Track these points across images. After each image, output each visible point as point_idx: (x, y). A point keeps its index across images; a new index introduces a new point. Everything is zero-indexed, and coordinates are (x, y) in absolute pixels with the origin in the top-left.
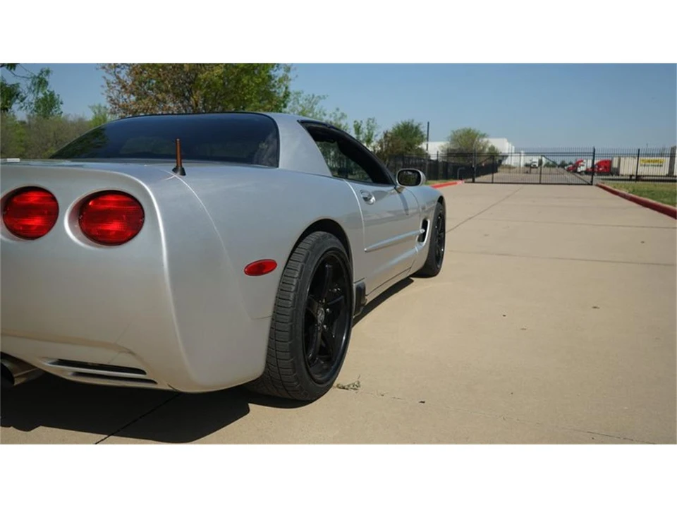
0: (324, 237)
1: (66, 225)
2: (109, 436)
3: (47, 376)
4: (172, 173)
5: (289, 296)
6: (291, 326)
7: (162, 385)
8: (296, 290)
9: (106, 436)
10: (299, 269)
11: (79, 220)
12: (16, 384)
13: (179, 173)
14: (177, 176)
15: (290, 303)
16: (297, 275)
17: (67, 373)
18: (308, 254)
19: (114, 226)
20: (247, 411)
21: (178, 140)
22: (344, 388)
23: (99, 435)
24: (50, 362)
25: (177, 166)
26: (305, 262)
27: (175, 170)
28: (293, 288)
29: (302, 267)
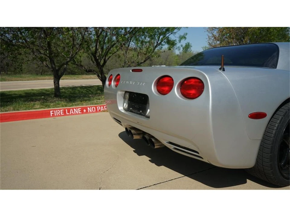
1: (176, 91)
2: (185, 176)
4: (219, 70)
5: (272, 132)
6: (272, 146)
7: (205, 160)
8: (277, 129)
10: (280, 119)
12: (155, 148)
13: (222, 70)
14: (221, 71)
15: (273, 135)
16: (278, 122)
17: (172, 147)
19: (193, 92)
21: (223, 56)
24: (166, 142)
25: (221, 67)
26: (284, 116)
27: (220, 69)
28: (275, 128)
29: (282, 118)
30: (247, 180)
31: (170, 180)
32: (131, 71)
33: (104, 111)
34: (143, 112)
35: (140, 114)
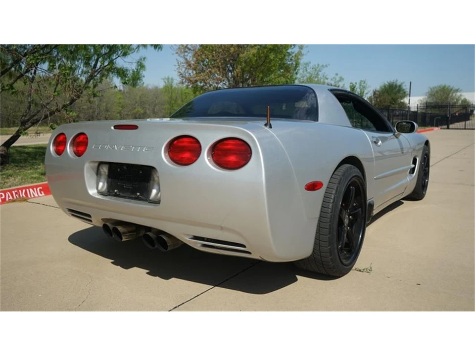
0: (351, 168)
1: (205, 156)
2: (215, 286)
3: (185, 246)
4: (264, 127)
5: (329, 206)
6: (330, 225)
7: (255, 256)
8: (333, 202)
9: (213, 286)
10: (335, 188)
11: (212, 155)
12: (168, 249)
13: (268, 127)
14: (267, 128)
15: (330, 210)
16: (334, 192)
17: (197, 245)
18: (341, 179)
19: (233, 158)
20: (296, 280)
21: (268, 107)
22: (360, 271)
23: (208, 286)
25: (267, 123)
26: (339, 184)
27: (266, 125)
28: (332, 201)
29: (337, 187)
30: (298, 277)
31: (196, 297)
32: (113, 128)
33: (14, 201)
34: (141, 195)
35: (137, 198)
